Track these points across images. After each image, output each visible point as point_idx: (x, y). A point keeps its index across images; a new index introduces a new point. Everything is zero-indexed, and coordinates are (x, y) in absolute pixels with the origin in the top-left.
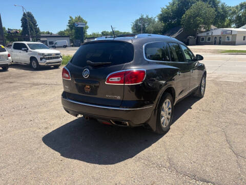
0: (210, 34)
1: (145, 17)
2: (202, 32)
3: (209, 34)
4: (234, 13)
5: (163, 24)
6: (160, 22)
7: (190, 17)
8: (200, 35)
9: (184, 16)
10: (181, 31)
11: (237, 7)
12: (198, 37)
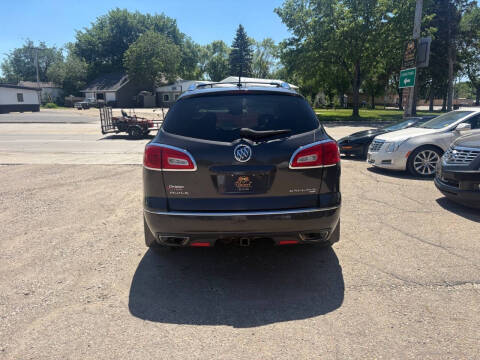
0: (179, 89)
1: (36, 45)
2: (163, 85)
3: (175, 88)
4: (205, 56)
5: (86, 65)
6: (78, 60)
7: (139, 57)
8: (160, 89)
9: (128, 52)
10: (126, 80)
11: (208, 47)
12: (157, 93)
